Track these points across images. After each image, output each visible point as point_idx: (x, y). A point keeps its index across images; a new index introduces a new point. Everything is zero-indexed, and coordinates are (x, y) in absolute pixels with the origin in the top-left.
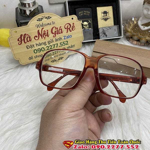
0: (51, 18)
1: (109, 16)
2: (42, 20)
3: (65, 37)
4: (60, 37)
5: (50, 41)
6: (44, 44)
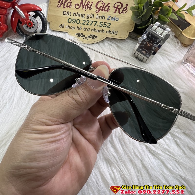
3: (109, 17)
4: (103, 15)
5: (90, 15)
6: (82, 16)
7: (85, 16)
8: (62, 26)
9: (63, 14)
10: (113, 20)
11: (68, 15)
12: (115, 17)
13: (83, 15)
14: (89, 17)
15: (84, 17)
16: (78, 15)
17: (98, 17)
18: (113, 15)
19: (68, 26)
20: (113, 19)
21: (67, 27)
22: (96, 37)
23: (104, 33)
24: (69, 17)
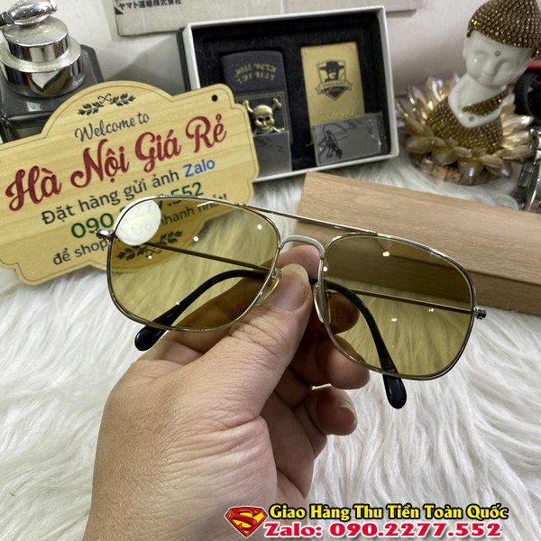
0: (132, 99)
1: (345, 80)
2: (100, 109)
3: (189, 170)
4: (170, 172)
5: (132, 189)
6: (110, 199)
7: (121, 196)
8: (60, 258)
9: (47, 223)
10: (201, 171)
11: (65, 216)
12: (203, 161)
13: (113, 195)
14: (133, 192)
15: (119, 201)
16: (96, 203)
17: (159, 182)
18: (195, 159)
19: (83, 248)
20: (200, 169)
21: (81, 251)
22: (179, 234)
23: (193, 213)
24: (70, 220)
